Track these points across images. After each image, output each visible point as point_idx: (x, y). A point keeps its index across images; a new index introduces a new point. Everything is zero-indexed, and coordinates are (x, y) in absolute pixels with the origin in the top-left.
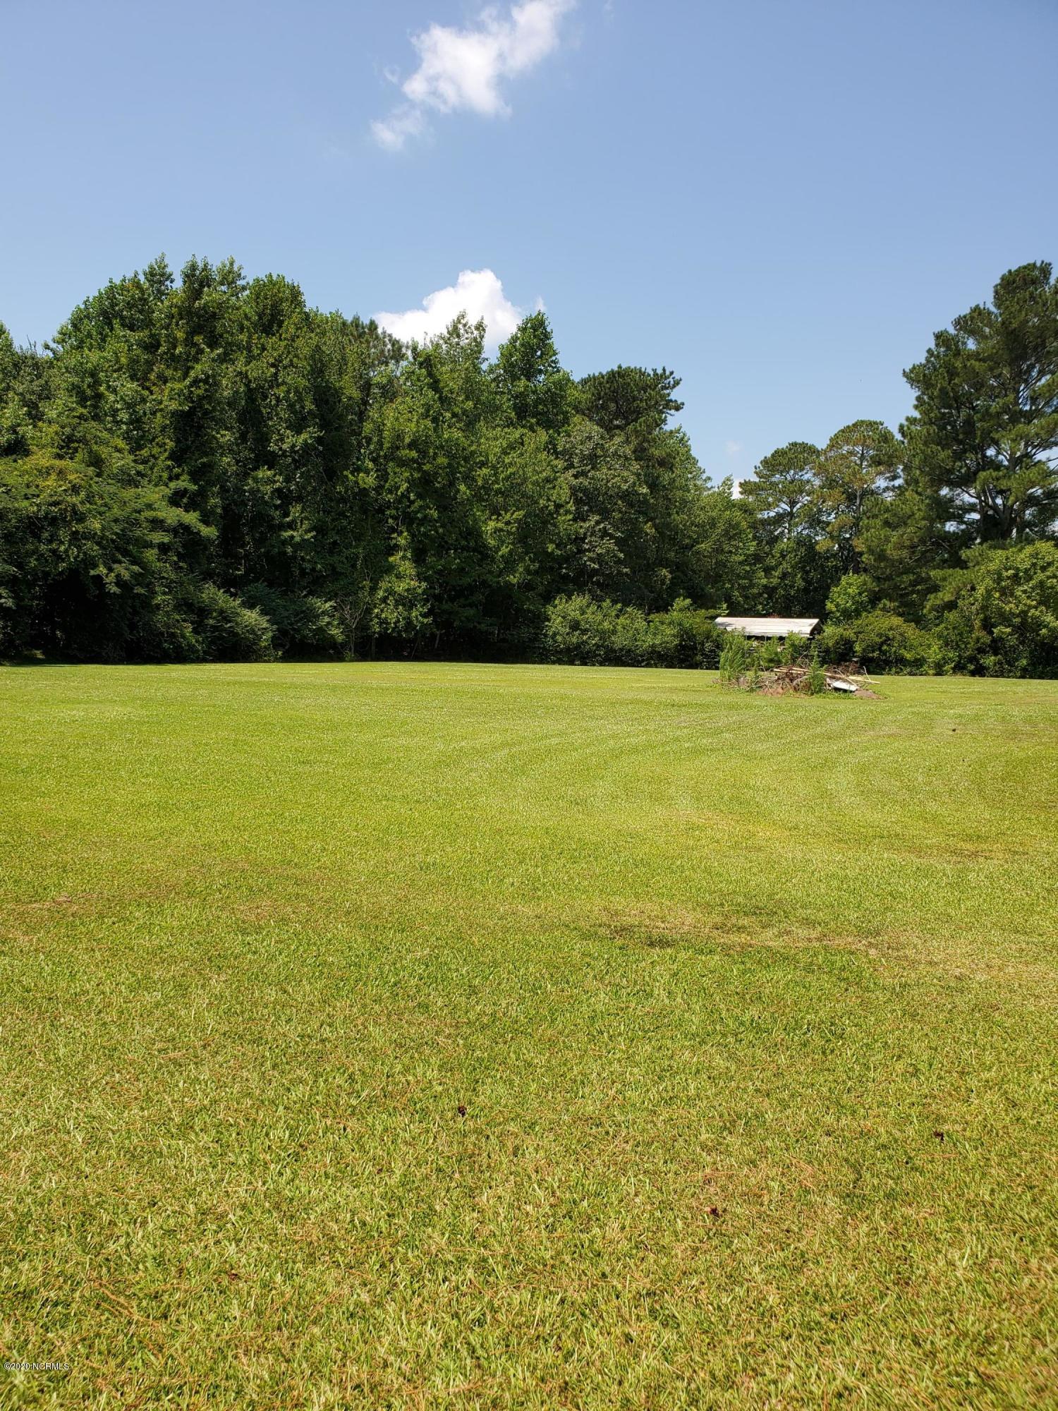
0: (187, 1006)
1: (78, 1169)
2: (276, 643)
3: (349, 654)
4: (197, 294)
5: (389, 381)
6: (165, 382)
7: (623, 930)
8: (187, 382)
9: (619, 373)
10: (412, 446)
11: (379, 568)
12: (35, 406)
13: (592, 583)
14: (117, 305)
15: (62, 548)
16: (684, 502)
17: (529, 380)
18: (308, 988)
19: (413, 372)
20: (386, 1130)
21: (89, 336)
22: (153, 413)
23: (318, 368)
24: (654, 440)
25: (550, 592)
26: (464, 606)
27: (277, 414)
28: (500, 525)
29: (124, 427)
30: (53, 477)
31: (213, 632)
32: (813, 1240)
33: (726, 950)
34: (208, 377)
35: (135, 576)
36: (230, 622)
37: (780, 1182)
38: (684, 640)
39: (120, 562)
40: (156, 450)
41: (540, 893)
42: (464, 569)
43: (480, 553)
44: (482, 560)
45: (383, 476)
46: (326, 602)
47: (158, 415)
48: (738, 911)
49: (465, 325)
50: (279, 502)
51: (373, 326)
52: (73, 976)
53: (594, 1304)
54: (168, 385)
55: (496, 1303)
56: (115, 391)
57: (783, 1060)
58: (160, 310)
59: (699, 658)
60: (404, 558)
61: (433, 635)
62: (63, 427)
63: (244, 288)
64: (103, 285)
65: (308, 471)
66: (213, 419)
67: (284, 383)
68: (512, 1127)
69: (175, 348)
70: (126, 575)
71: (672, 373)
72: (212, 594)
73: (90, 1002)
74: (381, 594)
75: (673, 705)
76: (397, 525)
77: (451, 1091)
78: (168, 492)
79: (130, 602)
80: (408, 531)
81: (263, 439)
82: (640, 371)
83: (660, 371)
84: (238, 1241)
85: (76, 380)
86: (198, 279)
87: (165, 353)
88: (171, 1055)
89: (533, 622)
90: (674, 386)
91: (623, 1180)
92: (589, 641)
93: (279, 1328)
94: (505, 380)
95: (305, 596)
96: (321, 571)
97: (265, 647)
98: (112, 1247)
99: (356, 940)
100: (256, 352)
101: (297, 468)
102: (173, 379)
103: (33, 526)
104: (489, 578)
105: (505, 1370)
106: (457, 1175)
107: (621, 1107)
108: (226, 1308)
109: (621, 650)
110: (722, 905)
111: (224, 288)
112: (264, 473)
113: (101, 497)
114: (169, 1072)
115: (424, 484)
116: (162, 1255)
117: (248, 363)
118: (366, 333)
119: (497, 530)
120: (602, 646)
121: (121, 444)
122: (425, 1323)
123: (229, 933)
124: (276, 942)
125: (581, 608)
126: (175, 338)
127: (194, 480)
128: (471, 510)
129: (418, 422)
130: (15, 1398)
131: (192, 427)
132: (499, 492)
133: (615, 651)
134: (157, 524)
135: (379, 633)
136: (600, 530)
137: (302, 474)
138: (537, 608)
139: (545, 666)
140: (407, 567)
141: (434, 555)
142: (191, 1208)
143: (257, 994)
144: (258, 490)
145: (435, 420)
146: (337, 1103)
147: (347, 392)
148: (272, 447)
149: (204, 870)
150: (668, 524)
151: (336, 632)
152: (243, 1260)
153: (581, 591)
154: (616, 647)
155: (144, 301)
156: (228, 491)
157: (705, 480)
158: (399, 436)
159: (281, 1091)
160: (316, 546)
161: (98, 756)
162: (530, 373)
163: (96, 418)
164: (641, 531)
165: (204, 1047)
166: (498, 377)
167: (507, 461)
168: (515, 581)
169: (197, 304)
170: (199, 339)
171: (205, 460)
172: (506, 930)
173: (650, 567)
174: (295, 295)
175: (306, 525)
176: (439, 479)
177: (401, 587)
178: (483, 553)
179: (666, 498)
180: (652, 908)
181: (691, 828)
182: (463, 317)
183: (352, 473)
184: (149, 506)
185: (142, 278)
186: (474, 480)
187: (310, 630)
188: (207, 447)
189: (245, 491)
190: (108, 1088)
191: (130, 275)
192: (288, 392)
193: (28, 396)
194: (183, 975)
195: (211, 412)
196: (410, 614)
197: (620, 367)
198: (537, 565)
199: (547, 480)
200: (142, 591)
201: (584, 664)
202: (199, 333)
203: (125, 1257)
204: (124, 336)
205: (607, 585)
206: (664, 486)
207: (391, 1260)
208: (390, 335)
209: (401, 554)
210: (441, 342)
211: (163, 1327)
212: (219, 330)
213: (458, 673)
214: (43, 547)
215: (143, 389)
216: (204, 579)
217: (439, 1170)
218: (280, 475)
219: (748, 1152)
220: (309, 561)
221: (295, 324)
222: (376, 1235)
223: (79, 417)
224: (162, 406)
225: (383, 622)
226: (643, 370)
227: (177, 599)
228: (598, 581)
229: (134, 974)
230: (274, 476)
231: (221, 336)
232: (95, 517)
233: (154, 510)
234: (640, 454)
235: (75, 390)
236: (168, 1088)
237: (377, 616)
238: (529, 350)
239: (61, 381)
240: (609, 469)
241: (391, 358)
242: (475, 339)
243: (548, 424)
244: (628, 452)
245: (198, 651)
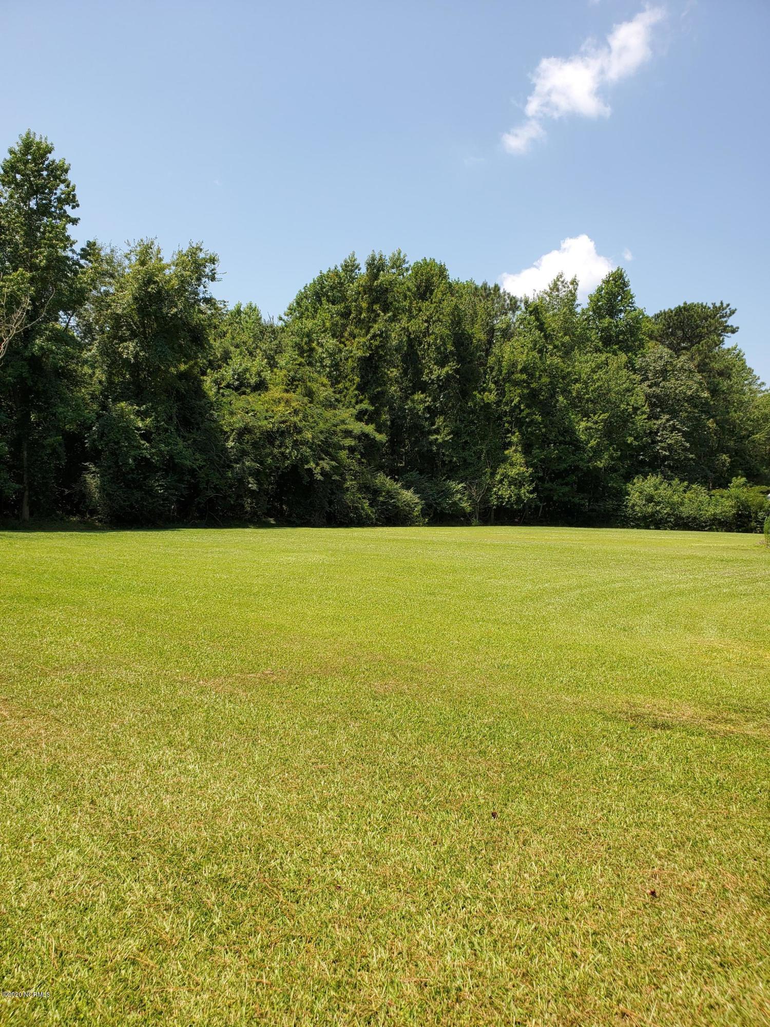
0: (333, 740)
1: (259, 821)
2: (424, 513)
3: (475, 521)
4: (375, 277)
5: (508, 326)
6: (354, 338)
7: (636, 717)
8: (369, 337)
9: (684, 308)
10: (522, 371)
11: (498, 458)
12: (273, 358)
13: (665, 466)
14: (325, 288)
15: (288, 451)
16: (741, 403)
17: (612, 317)
18: (410, 735)
19: (525, 319)
20: (443, 821)
21: (307, 309)
22: (347, 359)
23: (457, 320)
24: (714, 357)
25: (630, 473)
26: (562, 485)
27: (428, 355)
28: (590, 424)
29: (328, 369)
30: (283, 404)
31: (382, 506)
32: (722, 920)
33: (712, 734)
34: (382, 333)
35: (333, 468)
36: (394, 498)
37: (708, 883)
38: (740, 510)
39: (323, 459)
40: (348, 384)
41: (580, 689)
42: (561, 457)
43: (575, 445)
44: (575, 450)
45: (502, 393)
46: (459, 484)
47: (350, 360)
48: (729, 709)
49: (563, 282)
50: (428, 415)
51: (497, 288)
52: (268, 717)
53: (557, 934)
54: (356, 339)
55: (493, 924)
56: (322, 346)
57: (734, 809)
58: (352, 289)
59: (753, 524)
60: (516, 451)
61: (537, 507)
62: (289, 371)
63: (407, 270)
64: (316, 275)
65: (449, 393)
66: (385, 361)
67: (433, 333)
68: (525, 828)
69: (361, 314)
70: (327, 468)
71: (728, 305)
72: (383, 480)
73: (276, 733)
74: (498, 477)
75: (722, 561)
76: (511, 427)
77: (491, 804)
78: (355, 412)
79: (329, 486)
80: (519, 431)
81: (419, 373)
82: (702, 305)
83: (718, 305)
84: (343, 870)
85: (298, 339)
86: (376, 267)
87: (354, 318)
88: (320, 766)
89: (616, 496)
90: (730, 315)
91: (594, 867)
92: (662, 511)
93: (360, 917)
94: (594, 319)
95: (444, 480)
96: (456, 462)
97: (417, 516)
98: (273, 863)
99: (445, 709)
100: (415, 313)
101: (441, 392)
102: (359, 335)
103: (270, 437)
104: (581, 463)
105: (490, 959)
106: (484, 851)
107: (604, 825)
108: (331, 902)
109: (688, 517)
110: (718, 704)
111: (394, 271)
112: (419, 396)
113: (313, 417)
114: (317, 775)
115: (532, 398)
116: (300, 871)
117: (409, 321)
118: (491, 294)
119: (587, 428)
120: (672, 514)
121: (325, 380)
122: (446, 928)
123: (365, 698)
124: (394, 706)
125: (655, 485)
126: (361, 308)
127: (372, 403)
128: (568, 414)
129: (528, 354)
130: (213, 929)
131: (371, 367)
132: (588, 400)
133: (683, 519)
134: (348, 433)
135: (497, 505)
136: (670, 426)
137: (444, 395)
138: (619, 486)
139: (625, 530)
140: (518, 458)
141: (538, 448)
142: (319, 850)
143: (377, 736)
144: (415, 408)
145: (540, 351)
146: (415, 803)
147: (477, 336)
148: (425, 378)
149: (356, 659)
150: (727, 421)
151: (466, 505)
152: (345, 880)
153: (654, 471)
154: (684, 515)
155: (341, 284)
156: (394, 409)
157: (760, 385)
158: (514, 364)
159: (383, 792)
160: (453, 445)
161: (301, 586)
162: (612, 312)
163: (310, 364)
164: (705, 426)
165: (340, 763)
166: (588, 317)
167: (595, 377)
168: (601, 465)
169: (375, 284)
170: (376, 307)
171: (380, 389)
172: (549, 711)
173: (713, 453)
174: (442, 272)
175: (447, 430)
176: (543, 393)
177: (513, 472)
178: (577, 446)
179: (725, 399)
180: (663, 703)
181: (713, 650)
182: (561, 276)
183: (479, 393)
184: (343, 422)
185: (340, 269)
186: (570, 392)
187: (447, 504)
188: (382, 381)
189: (405, 409)
190: (280, 781)
191: (333, 268)
192: (436, 339)
193: (268, 352)
194: (334, 721)
195: (384, 356)
196: (520, 491)
197: (685, 303)
198: (619, 453)
199: (628, 390)
200: (337, 478)
201: (658, 528)
202: (377, 303)
203: (279, 869)
204: (328, 309)
205: (677, 467)
206: (723, 391)
207: (432, 892)
208: (509, 294)
209: (514, 448)
210: (545, 296)
211: (295, 906)
212: (390, 300)
213: (553, 535)
214: (276, 451)
215: (340, 343)
216: (377, 470)
217: (472, 847)
218: (429, 397)
219: (689, 862)
220: (448, 455)
221: (442, 292)
222: (425, 877)
223: (299, 365)
224: (352, 354)
225: (500, 498)
226: (704, 304)
227: (360, 484)
228: (669, 464)
229: (304, 718)
230: (426, 398)
231: (391, 303)
232: (308, 430)
233: (346, 424)
234: (702, 368)
235: (297, 346)
236: (315, 784)
237: (495, 493)
238: (611, 296)
239: (288, 341)
240: (677, 380)
241: (510, 310)
242: (571, 291)
243: (627, 349)
244: (692, 366)
245: (372, 519)
